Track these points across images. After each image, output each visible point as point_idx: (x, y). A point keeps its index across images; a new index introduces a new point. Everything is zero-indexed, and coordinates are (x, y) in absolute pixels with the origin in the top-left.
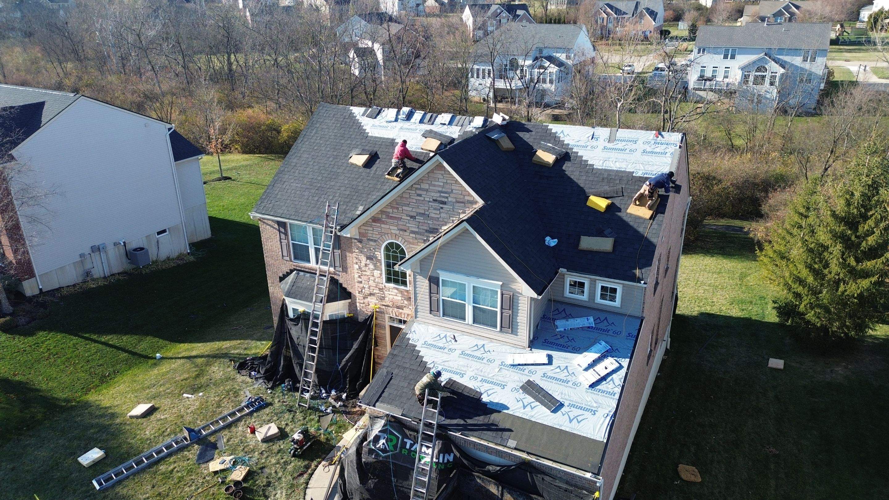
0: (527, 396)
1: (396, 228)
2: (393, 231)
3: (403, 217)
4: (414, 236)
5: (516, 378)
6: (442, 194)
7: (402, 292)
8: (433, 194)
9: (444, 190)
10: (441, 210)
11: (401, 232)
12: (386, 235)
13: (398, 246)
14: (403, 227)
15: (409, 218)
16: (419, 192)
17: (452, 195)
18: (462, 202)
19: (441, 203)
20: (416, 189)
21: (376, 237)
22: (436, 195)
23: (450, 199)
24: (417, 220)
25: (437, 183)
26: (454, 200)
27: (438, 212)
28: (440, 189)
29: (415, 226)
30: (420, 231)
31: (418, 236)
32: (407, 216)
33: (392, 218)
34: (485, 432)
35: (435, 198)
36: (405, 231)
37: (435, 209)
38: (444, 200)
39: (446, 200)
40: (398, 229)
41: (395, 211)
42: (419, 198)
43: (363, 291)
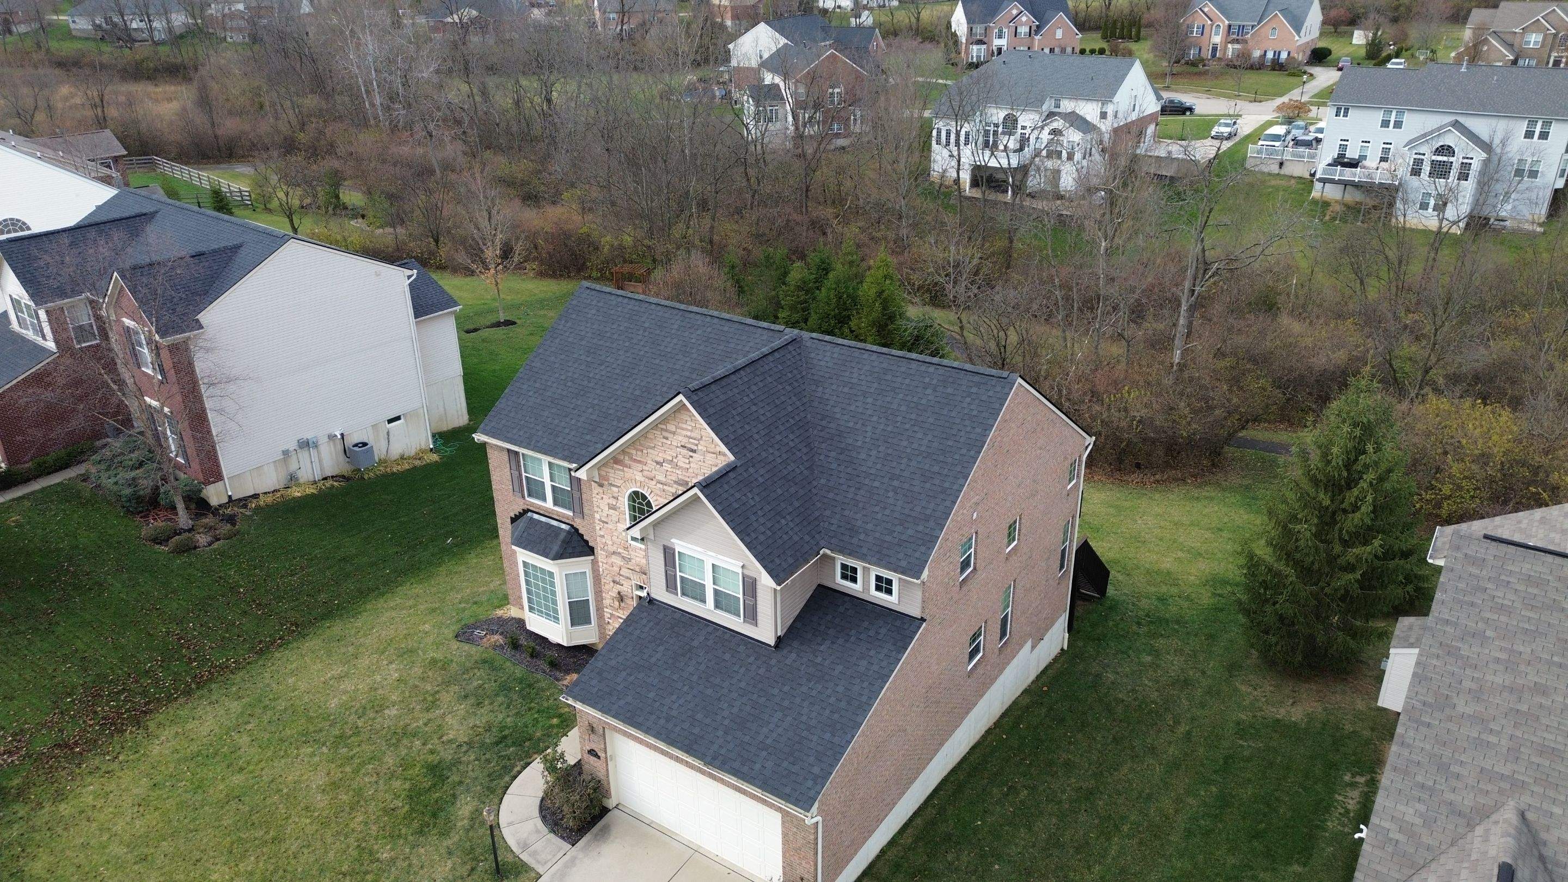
1: (640, 474)
2: (637, 477)
3: (649, 462)
4: (661, 486)
6: (690, 441)
8: (680, 438)
10: (691, 459)
11: (647, 480)
12: (630, 482)
13: (644, 497)
14: (648, 475)
15: (656, 465)
16: (665, 434)
17: (699, 443)
19: (691, 451)
20: (662, 429)
21: (618, 483)
23: (700, 447)
25: (684, 426)
26: (705, 449)
28: (689, 434)
30: (668, 481)
32: (653, 461)
33: (635, 461)
35: (683, 444)
36: (651, 480)
38: (693, 447)
39: (695, 448)
40: (643, 476)
41: (639, 453)
42: (665, 441)
43: (606, 547)
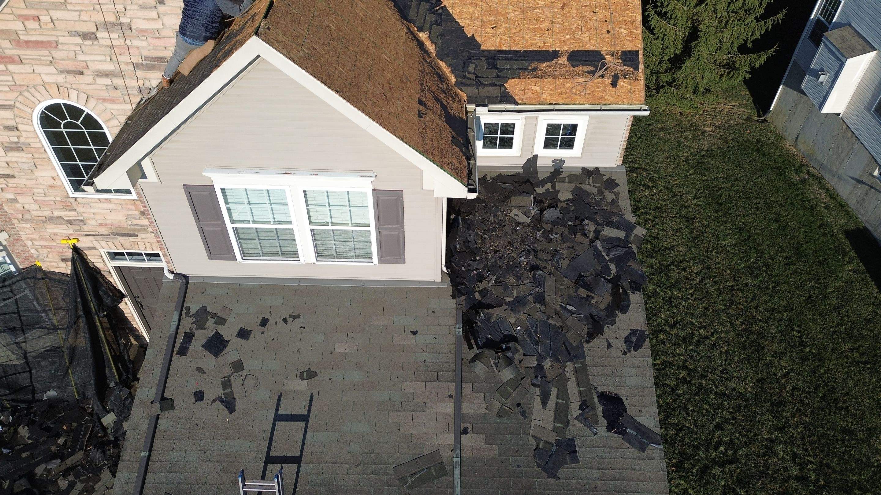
1: (51, 69)
3: (61, 39)
11: (70, 78)
12: (33, 91)
13: (75, 112)
14: (71, 66)
15: (79, 40)
21: (7, 98)
24: (102, 42)
27: (154, 14)
29: (103, 58)
30: (120, 67)
31: (119, 82)
32: (71, 34)
33: (28, 44)
36: (81, 73)
41: (32, 25)
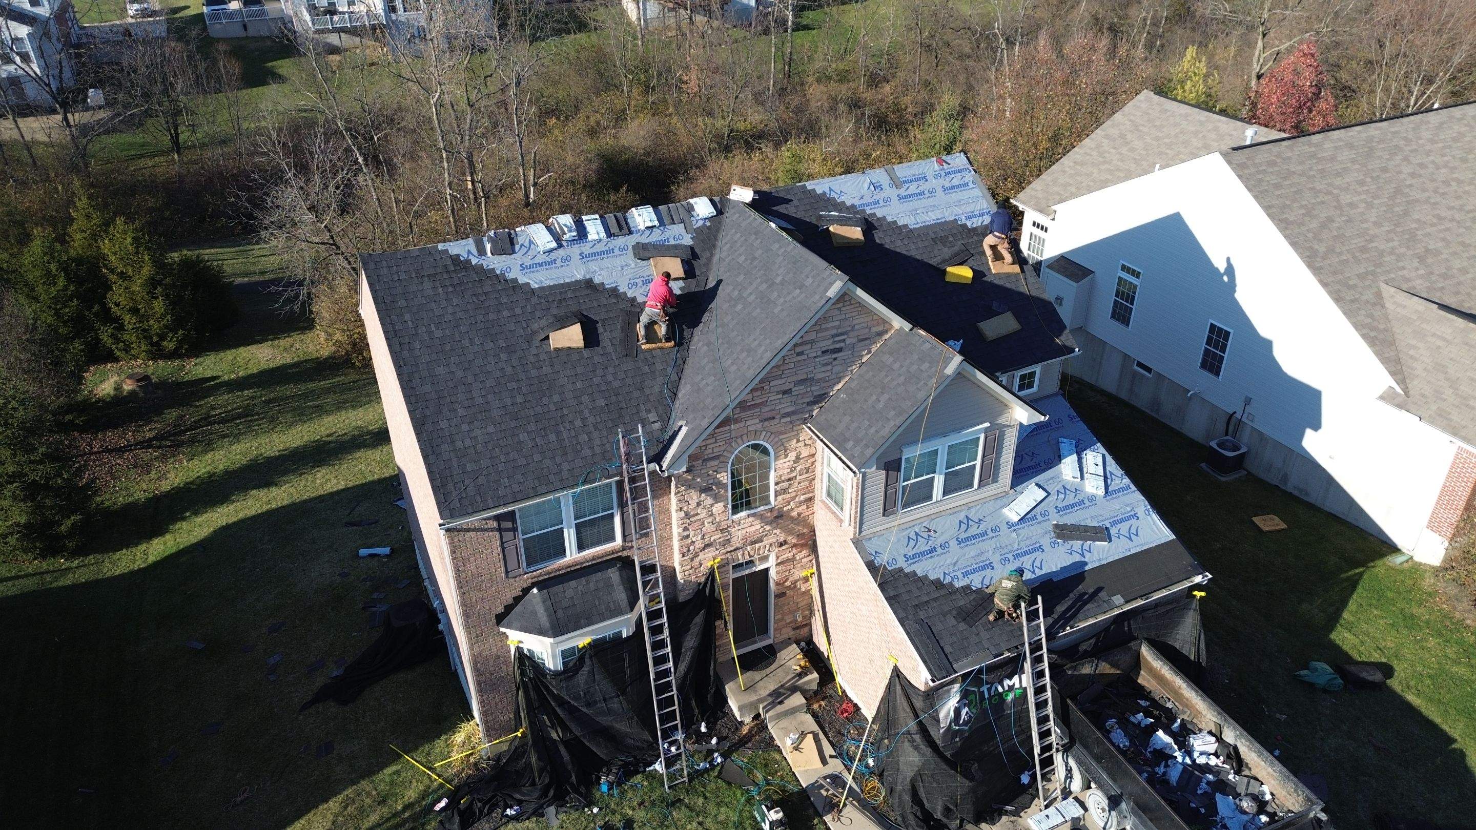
0: (1071, 542)
1: (757, 421)
2: (750, 428)
3: (771, 399)
5: (1039, 531)
6: (837, 339)
7: (762, 515)
8: (822, 344)
9: (840, 331)
10: (835, 363)
11: (766, 424)
12: (739, 439)
16: (798, 350)
17: (851, 334)
18: (866, 339)
19: (835, 353)
21: (720, 450)
22: (827, 344)
23: (848, 341)
24: (794, 393)
25: (830, 325)
26: (855, 340)
27: (830, 367)
28: (834, 332)
29: (789, 404)
30: (798, 407)
31: (794, 417)
32: (778, 393)
33: (750, 407)
34: (1086, 608)
35: (824, 349)
36: (774, 418)
37: (826, 365)
38: (838, 346)
39: (842, 345)
40: (761, 421)
41: (758, 393)
42: (799, 358)
43: (692, 548)
